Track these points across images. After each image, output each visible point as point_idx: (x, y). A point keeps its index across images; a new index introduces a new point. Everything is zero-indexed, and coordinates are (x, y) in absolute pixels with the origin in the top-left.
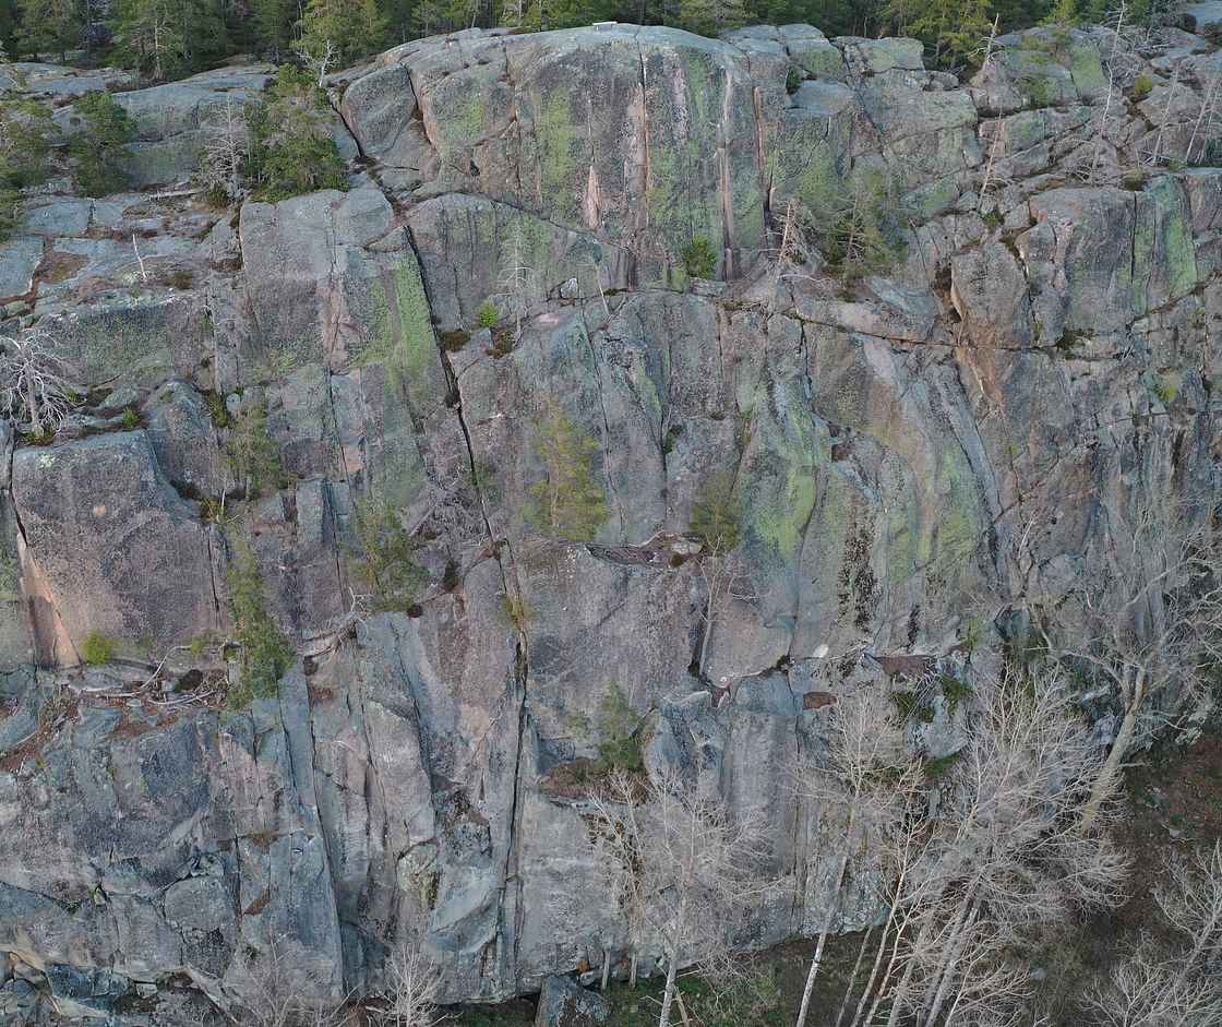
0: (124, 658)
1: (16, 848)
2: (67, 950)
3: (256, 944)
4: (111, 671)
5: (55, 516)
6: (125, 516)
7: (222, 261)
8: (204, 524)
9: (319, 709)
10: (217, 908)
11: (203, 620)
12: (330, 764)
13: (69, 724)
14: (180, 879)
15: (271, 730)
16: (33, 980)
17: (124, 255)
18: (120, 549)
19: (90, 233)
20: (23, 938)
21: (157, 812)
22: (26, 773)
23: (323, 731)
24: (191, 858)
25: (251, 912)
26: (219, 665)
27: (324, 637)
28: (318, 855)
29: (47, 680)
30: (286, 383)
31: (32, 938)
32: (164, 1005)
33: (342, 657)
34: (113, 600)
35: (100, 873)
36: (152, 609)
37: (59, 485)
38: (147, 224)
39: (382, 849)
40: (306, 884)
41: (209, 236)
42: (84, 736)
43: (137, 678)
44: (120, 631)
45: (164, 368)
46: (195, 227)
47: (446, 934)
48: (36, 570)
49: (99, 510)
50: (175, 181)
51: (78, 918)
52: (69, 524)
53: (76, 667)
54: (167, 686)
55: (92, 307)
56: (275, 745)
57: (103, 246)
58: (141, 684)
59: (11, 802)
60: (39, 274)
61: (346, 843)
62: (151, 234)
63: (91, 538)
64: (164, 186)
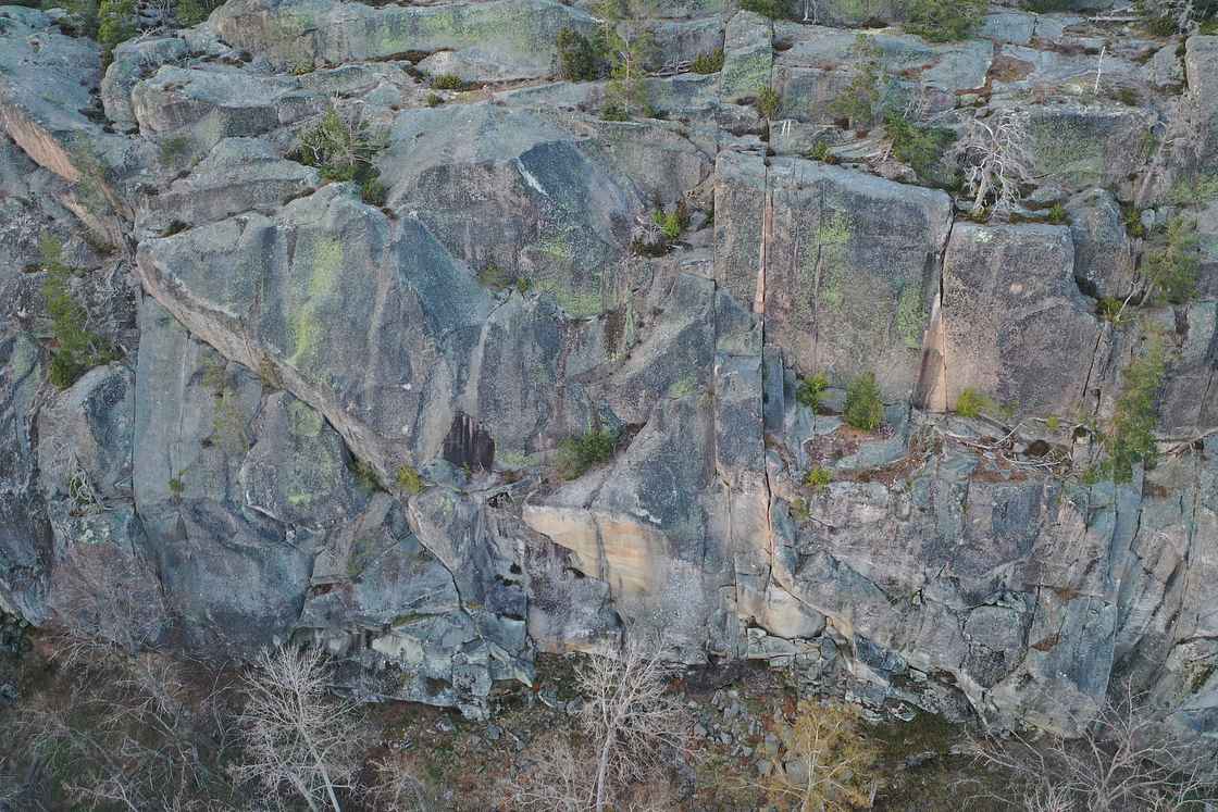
0: (985, 415)
1: (870, 545)
2: (876, 629)
3: (1034, 671)
4: (973, 424)
5: (976, 285)
6: (1035, 299)
7: (1165, 86)
8: (1100, 320)
9: (1150, 501)
10: (1010, 635)
11: (1067, 400)
12: (1147, 551)
13: (935, 458)
14: (986, 604)
15: (1103, 508)
16: (838, 642)
17: (1067, 67)
18: (1019, 326)
19: (1034, 43)
20: (848, 611)
21: (991, 549)
22: (898, 489)
23: (1151, 521)
24: (999, 590)
25: (1038, 647)
26: (1065, 441)
27: (1170, 441)
28: (1112, 621)
29: (920, 418)
30: (1205, 208)
31: (854, 613)
32: (931, 692)
33: (1182, 463)
34: (996, 366)
35: (927, 581)
36: (1026, 381)
37: (989, 260)
38: (1089, 43)
39: (1162, 631)
40: (1096, 640)
41: (1150, 62)
42: (949, 472)
43: (992, 435)
44: (991, 393)
45: (1093, 175)
46: (1135, 51)
47: (1194, 715)
48: (941, 327)
49: (1016, 288)
50: (1110, 7)
51: (896, 609)
52: (986, 296)
53: (943, 414)
54: (1018, 448)
55: (1045, 108)
56: (1106, 522)
57: (1046, 57)
58: (994, 440)
59: (881, 507)
60: (991, 73)
61: (1131, 616)
62: (1093, 52)
63: (1000, 309)
64: (1100, 11)
